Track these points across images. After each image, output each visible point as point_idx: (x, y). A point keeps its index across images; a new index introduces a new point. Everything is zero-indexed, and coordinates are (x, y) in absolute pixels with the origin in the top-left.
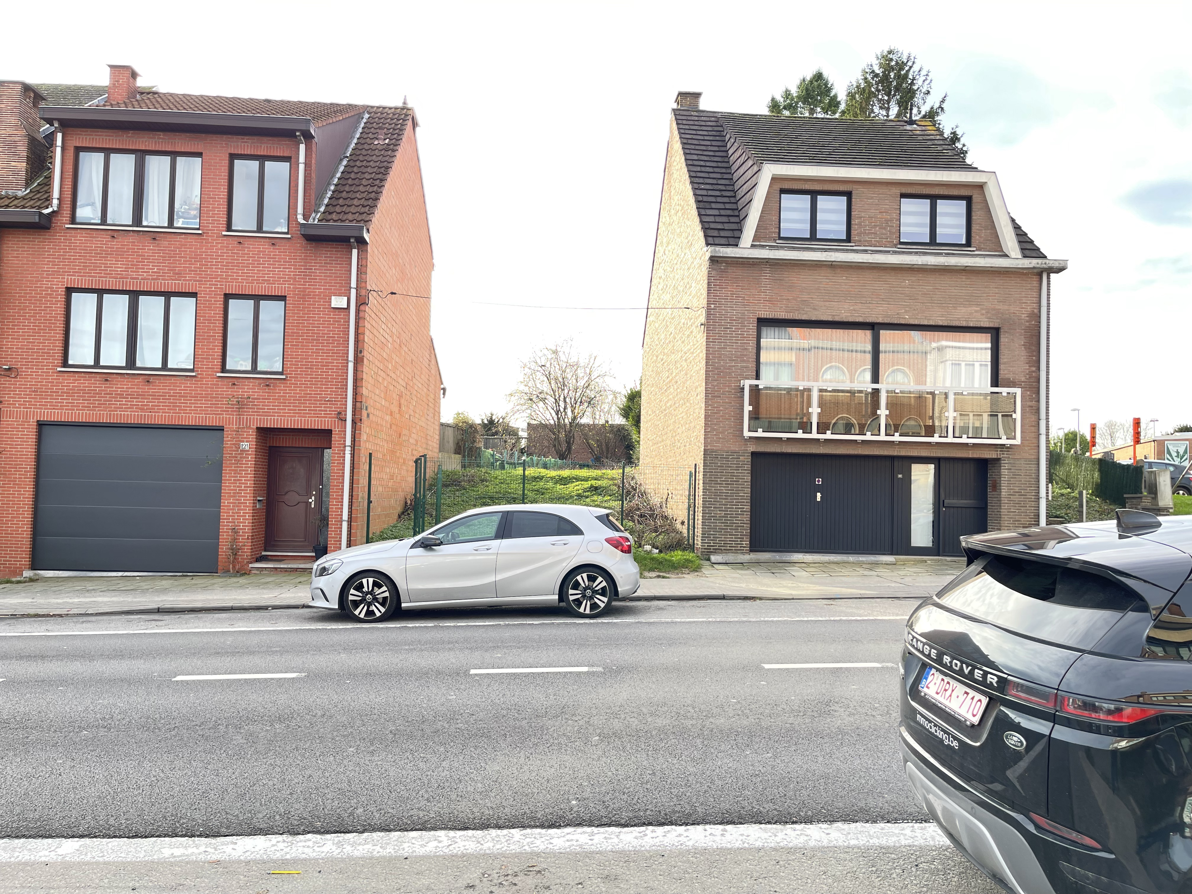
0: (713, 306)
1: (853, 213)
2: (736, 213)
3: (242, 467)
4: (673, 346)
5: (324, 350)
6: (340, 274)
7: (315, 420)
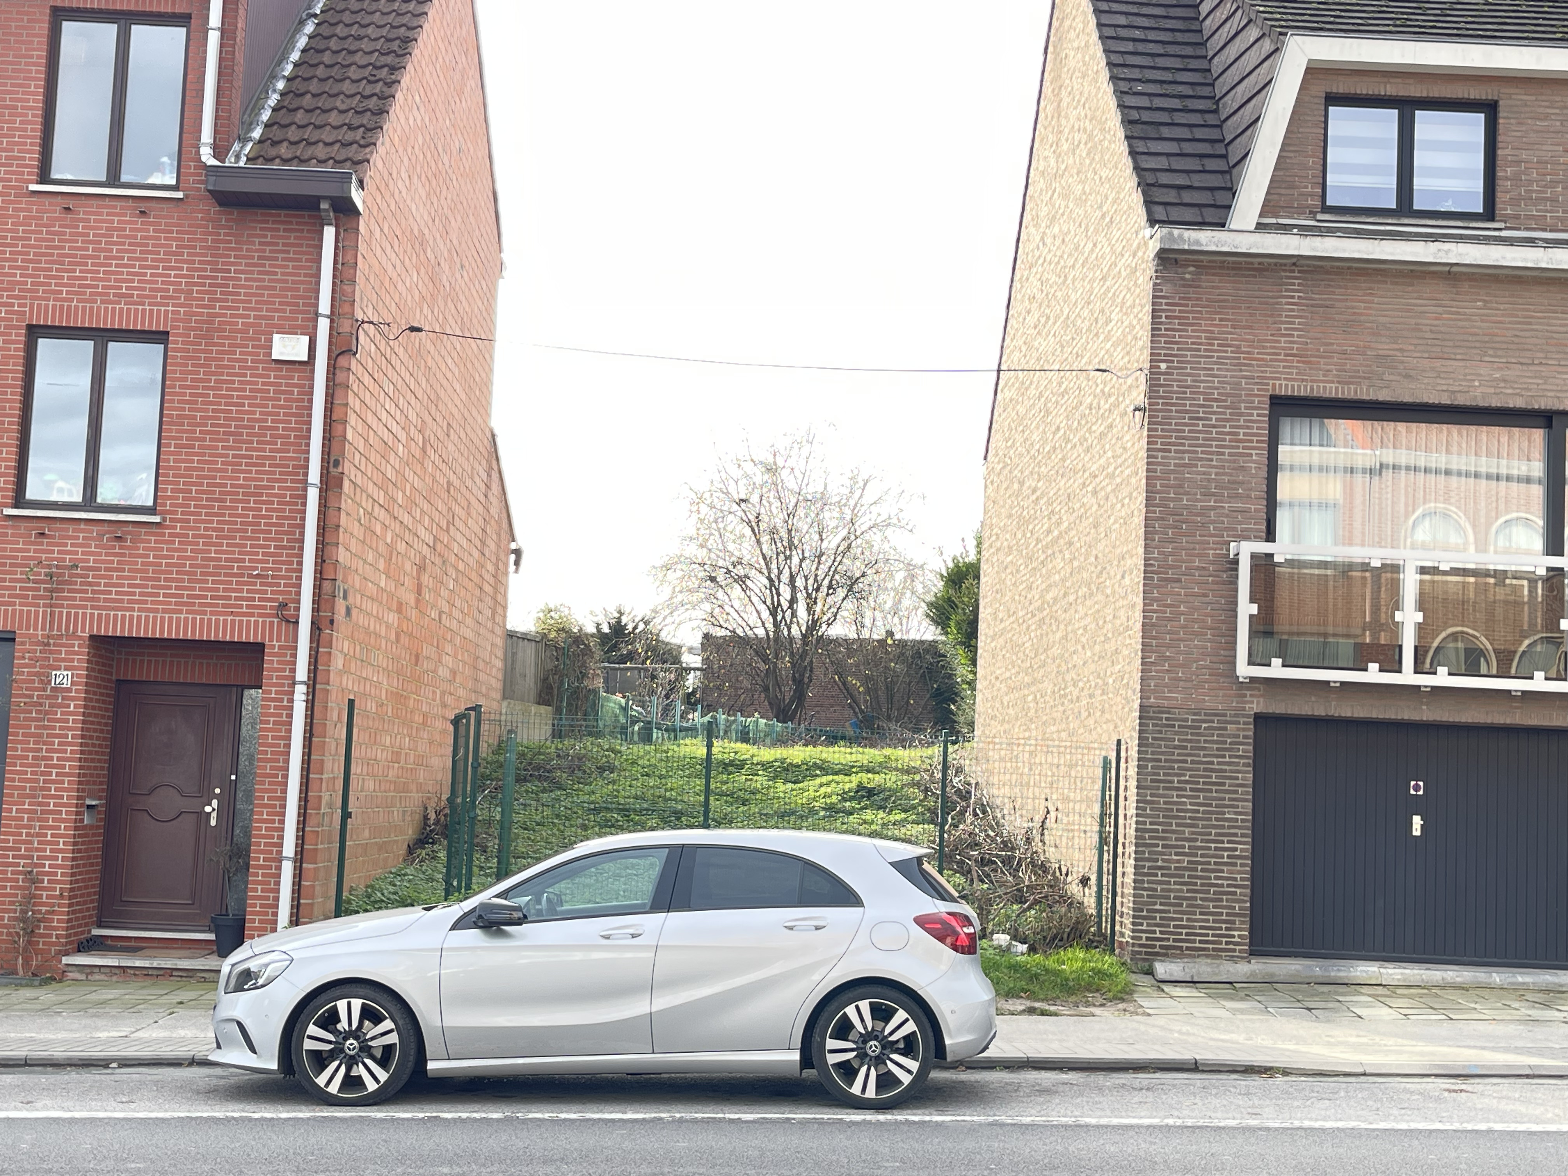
0: (1163, 366)
1: (1499, 152)
2: (1220, 149)
3: (54, 728)
4: (1063, 459)
5: (251, 457)
6: (293, 282)
7: (225, 621)
